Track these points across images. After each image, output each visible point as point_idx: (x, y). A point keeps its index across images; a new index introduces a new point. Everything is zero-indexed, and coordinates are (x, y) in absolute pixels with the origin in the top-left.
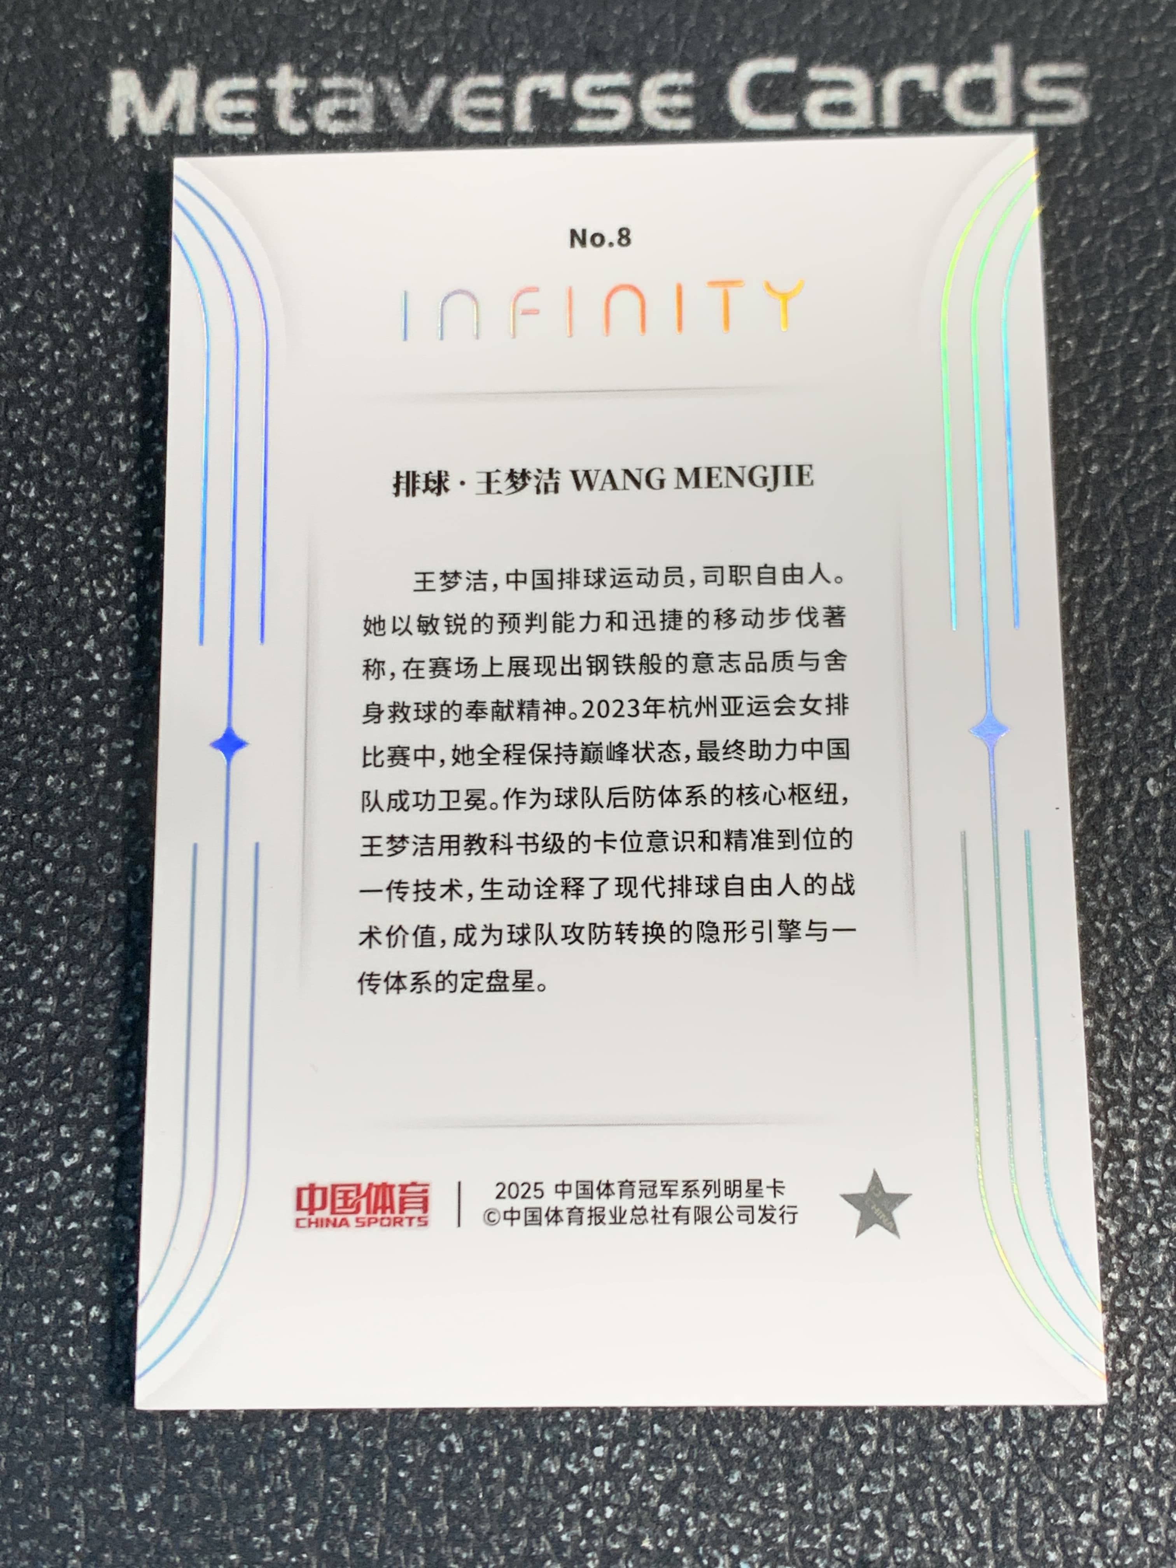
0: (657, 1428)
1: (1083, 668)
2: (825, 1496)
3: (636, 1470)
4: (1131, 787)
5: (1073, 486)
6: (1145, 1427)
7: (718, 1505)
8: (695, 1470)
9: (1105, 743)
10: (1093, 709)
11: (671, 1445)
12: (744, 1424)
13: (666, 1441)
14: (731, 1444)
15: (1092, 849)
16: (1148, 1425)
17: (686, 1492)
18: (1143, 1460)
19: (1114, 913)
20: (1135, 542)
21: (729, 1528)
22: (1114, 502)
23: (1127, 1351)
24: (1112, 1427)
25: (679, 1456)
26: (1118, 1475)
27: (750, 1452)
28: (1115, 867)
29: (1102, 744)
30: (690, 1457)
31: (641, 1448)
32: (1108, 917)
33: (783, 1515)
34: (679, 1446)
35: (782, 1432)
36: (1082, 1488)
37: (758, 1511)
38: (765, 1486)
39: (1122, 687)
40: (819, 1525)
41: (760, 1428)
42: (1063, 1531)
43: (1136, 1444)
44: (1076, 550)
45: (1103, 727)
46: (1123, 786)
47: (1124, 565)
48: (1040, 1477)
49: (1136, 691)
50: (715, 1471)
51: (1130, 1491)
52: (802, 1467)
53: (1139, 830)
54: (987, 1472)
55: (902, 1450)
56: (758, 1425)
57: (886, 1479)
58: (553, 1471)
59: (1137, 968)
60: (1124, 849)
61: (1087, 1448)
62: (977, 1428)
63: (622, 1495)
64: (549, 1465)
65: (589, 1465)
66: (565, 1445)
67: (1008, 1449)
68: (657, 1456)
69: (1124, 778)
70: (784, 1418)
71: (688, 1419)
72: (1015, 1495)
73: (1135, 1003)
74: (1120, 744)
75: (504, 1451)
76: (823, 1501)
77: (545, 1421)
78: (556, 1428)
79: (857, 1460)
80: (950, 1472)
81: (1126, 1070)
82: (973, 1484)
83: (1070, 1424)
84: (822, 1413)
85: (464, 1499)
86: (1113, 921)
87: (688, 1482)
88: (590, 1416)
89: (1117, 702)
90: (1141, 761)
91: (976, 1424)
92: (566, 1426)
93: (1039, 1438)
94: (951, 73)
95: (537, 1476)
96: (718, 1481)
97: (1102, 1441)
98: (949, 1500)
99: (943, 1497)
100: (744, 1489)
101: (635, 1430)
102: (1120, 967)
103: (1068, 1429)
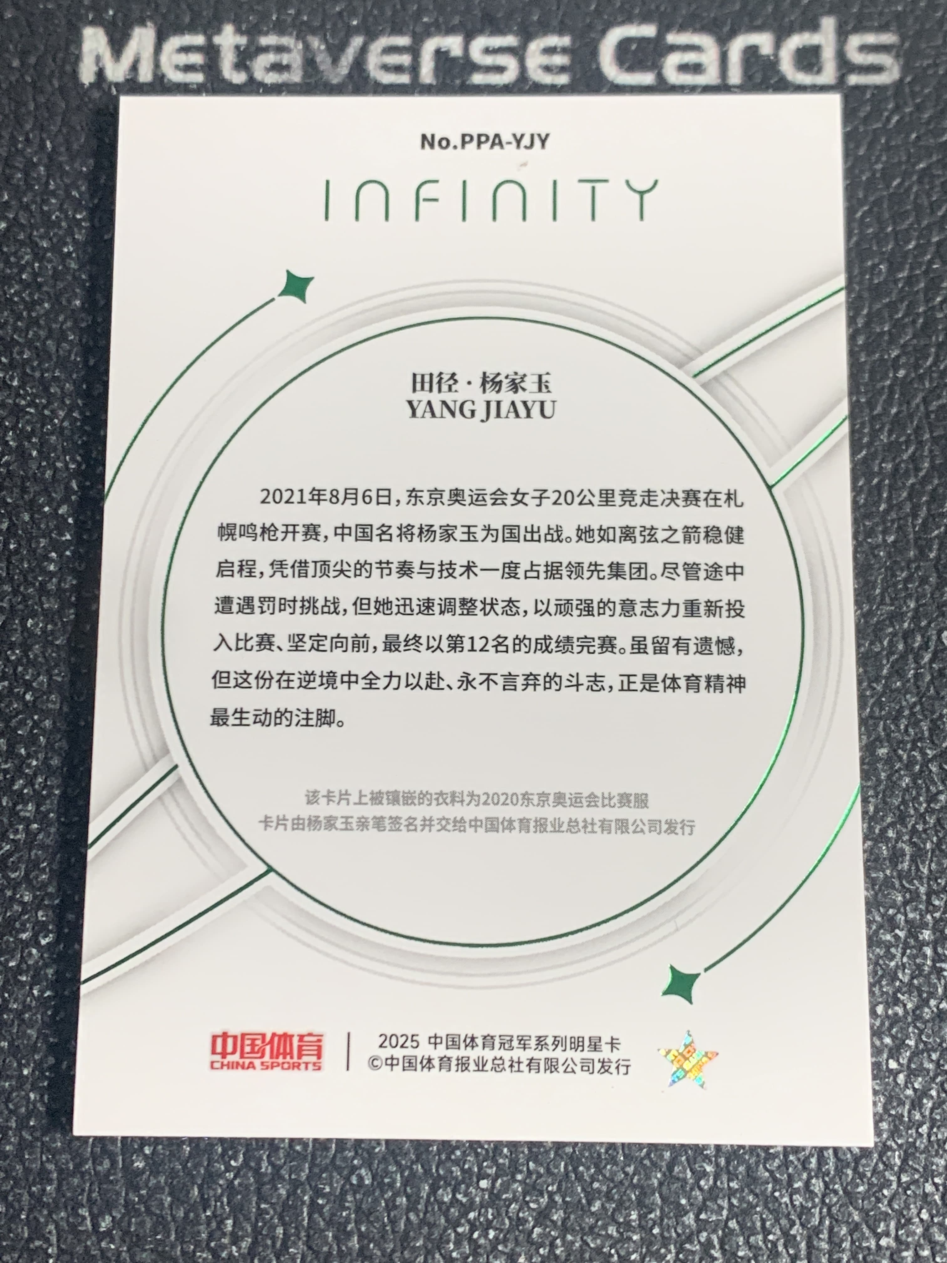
0: (531, 1164)
1: (891, 539)
2: (670, 1223)
3: (515, 1199)
4: (929, 639)
5: (883, 388)
6: (934, 1167)
7: (582, 1229)
8: (563, 1200)
9: (908, 601)
10: (898, 573)
11: (543, 1179)
12: (604, 1162)
13: (540, 1176)
14: (593, 1179)
15: (896, 690)
16: (937, 1166)
17: (555, 1218)
18: (933, 1194)
19: (914, 742)
20: (935, 434)
21: (591, 1248)
22: (918, 400)
23: (921, 1106)
24: (907, 1167)
25: (550, 1188)
26: (912, 1206)
27: (608, 1186)
28: (915, 704)
29: (905, 603)
30: (559, 1188)
31: (519, 1181)
32: (909, 746)
33: (635, 1237)
34: (550, 1180)
35: (636, 1169)
36: (882, 1217)
37: (615, 1234)
38: (621, 1213)
39: (922, 554)
40: (665, 1246)
41: (617, 1165)
42: (866, 1253)
43: (927, 1181)
44: (885, 441)
45: (906, 588)
46: (923, 636)
47: (926, 454)
48: (848, 1207)
49: (935, 557)
50: (580, 1201)
51: (922, 1220)
52: (652, 1198)
53: (935, 674)
54: (804, 1203)
55: (734, 1185)
56: (616, 1163)
57: (721, 1208)
58: (446, 1199)
59: (933, 789)
60: (923, 690)
61: (887, 1184)
62: (796, 1166)
63: (503, 1220)
64: (443, 1195)
65: (476, 1195)
66: (456, 1178)
67: (822, 1184)
68: (532, 1189)
69: (923, 631)
70: (637, 1158)
71: (558, 1158)
72: (827, 1222)
73: (930, 818)
74: (920, 603)
75: (405, 1183)
76: (669, 1226)
77: (440, 1158)
78: (449, 1164)
79: (698, 1193)
80: (774, 1202)
81: (922, 873)
82: (792, 1212)
83: (873, 1164)
84: (668, 1154)
85: (372, 1222)
86: (913, 749)
87: (557, 1210)
88: (477, 1155)
89: (918, 568)
90: (937, 617)
91: (796, 1163)
92: (456, 1162)
93: (847, 1175)
94: (785, 40)
95: (432, 1204)
96: (582, 1209)
97: (899, 1179)
98: (773, 1226)
99: (768, 1223)
100: (604, 1216)
101: (514, 1168)
102: (918, 788)
103: (871, 1168)
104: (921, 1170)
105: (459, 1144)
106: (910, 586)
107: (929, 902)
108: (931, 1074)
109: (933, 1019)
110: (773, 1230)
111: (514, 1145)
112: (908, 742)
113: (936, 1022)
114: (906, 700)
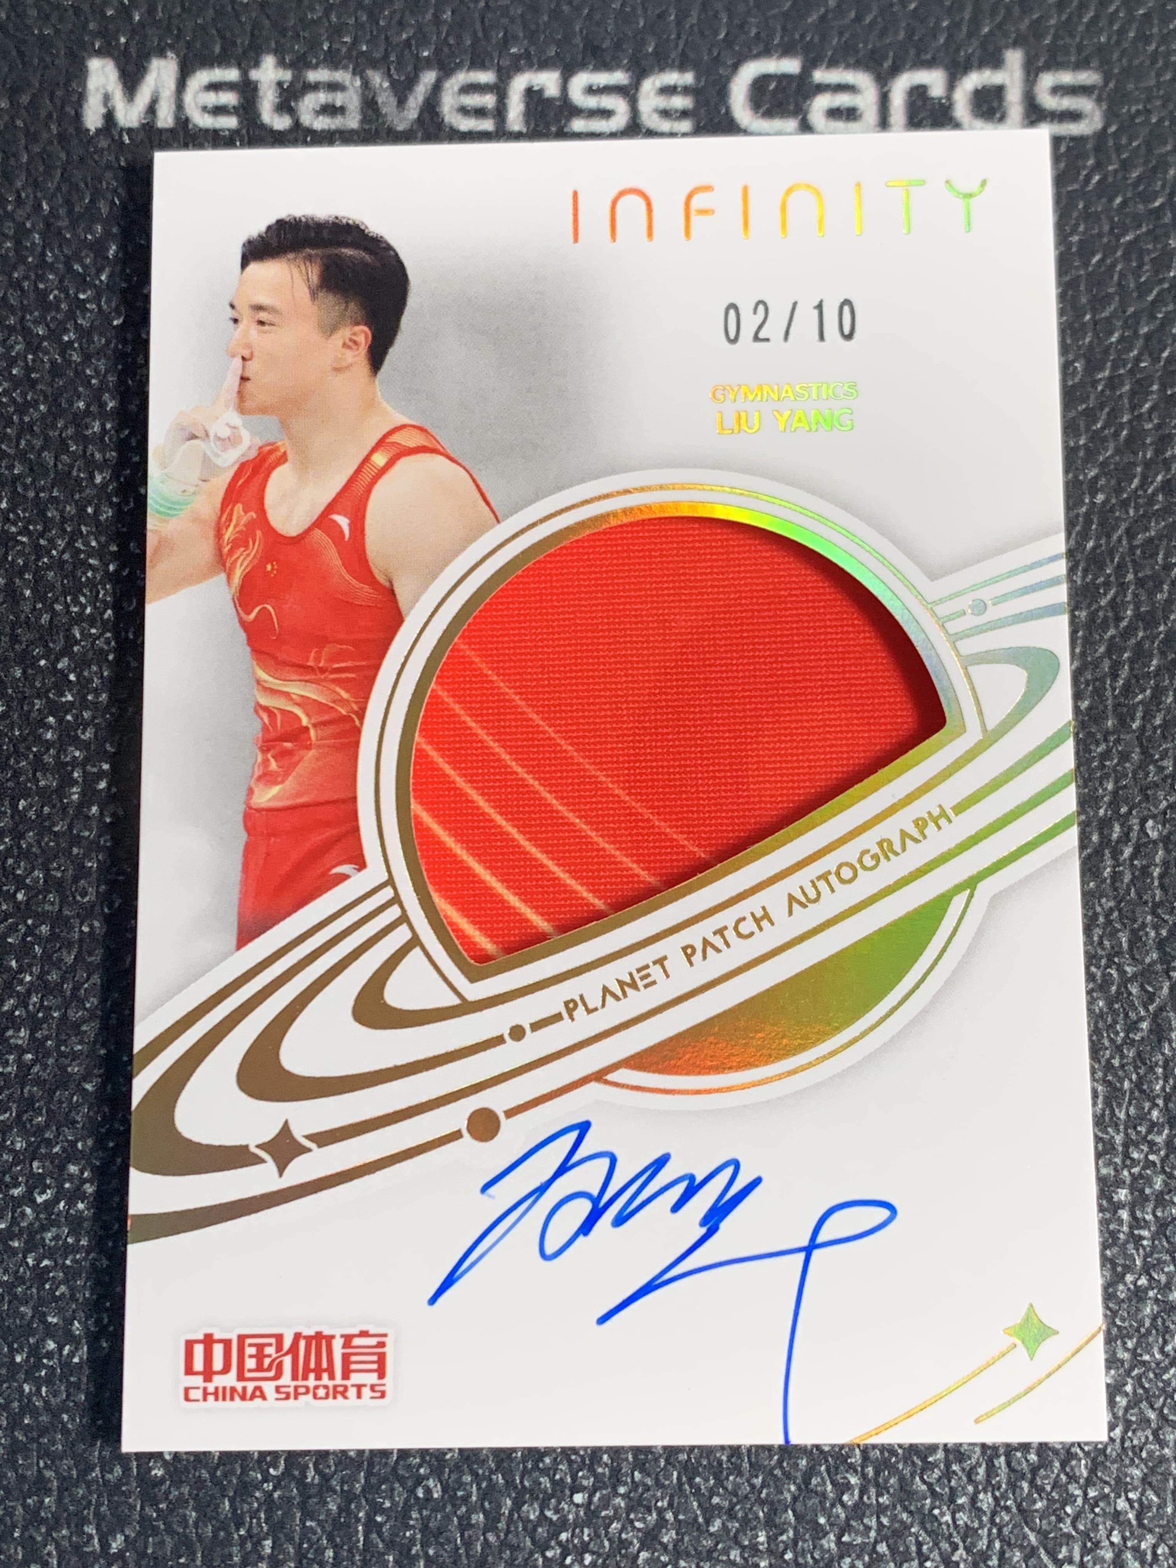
0: (637, 1475)
1: (1084, 705)
2: (806, 1546)
3: (616, 1517)
4: (1130, 829)
5: (1077, 516)
7: (698, 1553)
8: (676, 1518)
9: (1106, 782)
10: (1093, 750)
11: (651, 1493)
12: (725, 1472)
13: (647, 1489)
14: (712, 1492)
17: (666, 1539)
19: (1110, 959)
20: (1140, 575)
22: (1119, 533)
25: (660, 1504)
27: (730, 1501)
28: (1112, 912)
29: (1101, 784)
30: (671, 1505)
31: (621, 1495)
32: (1104, 963)
34: (659, 1493)
35: (764, 1480)
36: (1064, 1540)
37: (738, 1559)
38: (746, 1534)
39: (1123, 726)
41: (742, 1476)
43: (1120, 1497)
44: (1079, 582)
45: (1103, 766)
46: (1122, 827)
47: (1128, 599)
48: (1022, 1528)
49: (1138, 729)
50: (696, 1519)
51: (1112, 1543)
52: (784, 1516)
53: (1137, 873)
54: (969, 1523)
55: (884, 1500)
56: (740, 1474)
57: (868, 1528)
58: (532, 1517)
59: (1132, 1015)
60: (1122, 892)
61: (1070, 1499)
62: (960, 1478)
63: (602, 1542)
64: (528, 1512)
65: (569, 1512)
66: (545, 1491)
67: (990, 1500)
68: (637, 1504)
69: (1124, 820)
70: (765, 1467)
71: (669, 1467)
72: (997, 1545)
73: (1129, 1050)
74: (1120, 784)
75: (483, 1497)
76: (803, 1550)
77: (525, 1467)
78: (536, 1474)
79: (839, 1510)
80: (932, 1523)
81: (1119, 1119)
82: (955, 1534)
83: (1054, 1476)
84: (804, 1462)
85: (442, 1545)
86: (1108, 966)
87: (668, 1530)
88: (570, 1462)
89: (1118, 741)
90: (1140, 802)
91: (960, 1473)
92: (545, 1472)
93: (1022, 1489)
94: (960, 79)
95: (516, 1522)
96: (698, 1529)
97: (1085, 1494)
98: (931, 1550)
99: (925, 1547)
100: (725, 1538)
101: (616, 1477)
102: (1115, 1012)
103: (1052, 1481)
104: (1113, 1482)
105: (549, 1451)
106: (1108, 763)
107: (1126, 1155)
108: (1126, 1365)
109: (1130, 1299)
110: (932, 1556)
111: (616, 1452)
112: (1102, 957)
113: (1133, 1303)
114: (1101, 905)
